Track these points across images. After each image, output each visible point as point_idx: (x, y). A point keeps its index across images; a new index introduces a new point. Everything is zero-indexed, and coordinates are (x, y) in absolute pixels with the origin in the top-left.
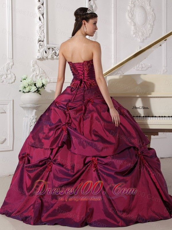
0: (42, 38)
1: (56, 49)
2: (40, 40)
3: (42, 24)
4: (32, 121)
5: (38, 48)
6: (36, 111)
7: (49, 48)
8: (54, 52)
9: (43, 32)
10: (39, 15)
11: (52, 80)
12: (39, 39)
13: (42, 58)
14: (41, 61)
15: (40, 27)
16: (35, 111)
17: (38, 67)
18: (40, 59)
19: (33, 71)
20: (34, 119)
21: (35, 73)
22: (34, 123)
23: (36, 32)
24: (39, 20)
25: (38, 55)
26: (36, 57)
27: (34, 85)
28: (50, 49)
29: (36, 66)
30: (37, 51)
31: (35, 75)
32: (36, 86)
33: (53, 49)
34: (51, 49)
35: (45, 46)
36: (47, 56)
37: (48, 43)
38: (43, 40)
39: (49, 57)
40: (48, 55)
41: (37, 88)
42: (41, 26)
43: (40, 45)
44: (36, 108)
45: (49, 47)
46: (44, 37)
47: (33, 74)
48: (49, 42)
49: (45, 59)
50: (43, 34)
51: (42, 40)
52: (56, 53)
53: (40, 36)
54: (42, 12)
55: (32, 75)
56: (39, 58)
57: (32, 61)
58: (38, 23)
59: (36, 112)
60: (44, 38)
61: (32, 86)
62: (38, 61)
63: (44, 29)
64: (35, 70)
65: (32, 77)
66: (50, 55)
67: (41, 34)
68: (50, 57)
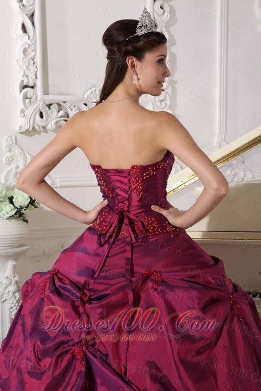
0: (30, 80)
1: (69, 105)
2: (25, 84)
3: (29, 42)
4: (6, 288)
5: (21, 106)
6: (14, 263)
7: (51, 104)
8: (61, 113)
9: (34, 63)
10: (21, 17)
11: (58, 180)
12: (23, 81)
13: (31, 129)
14: (30, 137)
15: (25, 51)
16: (11, 264)
17: (20, 151)
18: (27, 133)
19: (10, 161)
20: (11, 284)
21: (13, 166)
22: (11, 294)
23: (15, 62)
24: (21, 31)
25: (21, 122)
26: (17, 129)
27: (8, 201)
28: (51, 107)
29: (17, 150)
30: (19, 112)
31: (13, 172)
32: (13, 205)
33: (59, 105)
34: (54, 108)
35: (39, 98)
36: (43, 124)
37: (46, 92)
38: (35, 84)
39: (49, 127)
40: (47, 122)
41: (17, 209)
42: (27, 46)
43: (26, 97)
44: (15, 257)
45: (48, 103)
46: (36, 75)
47: (9, 168)
48: (51, 89)
49: (39, 133)
50: (33, 69)
51: (31, 84)
52: (68, 116)
53: (24, 73)
54: (29, 10)
55: (5, 173)
56: (24, 130)
57: (5, 137)
58: (20, 41)
59: (14, 267)
60: (36, 78)
61: (5, 203)
62: (20, 136)
63: (35, 54)
64: (13, 160)
65: (6, 177)
66: (53, 122)
67: (27, 67)
68: (53, 126)
